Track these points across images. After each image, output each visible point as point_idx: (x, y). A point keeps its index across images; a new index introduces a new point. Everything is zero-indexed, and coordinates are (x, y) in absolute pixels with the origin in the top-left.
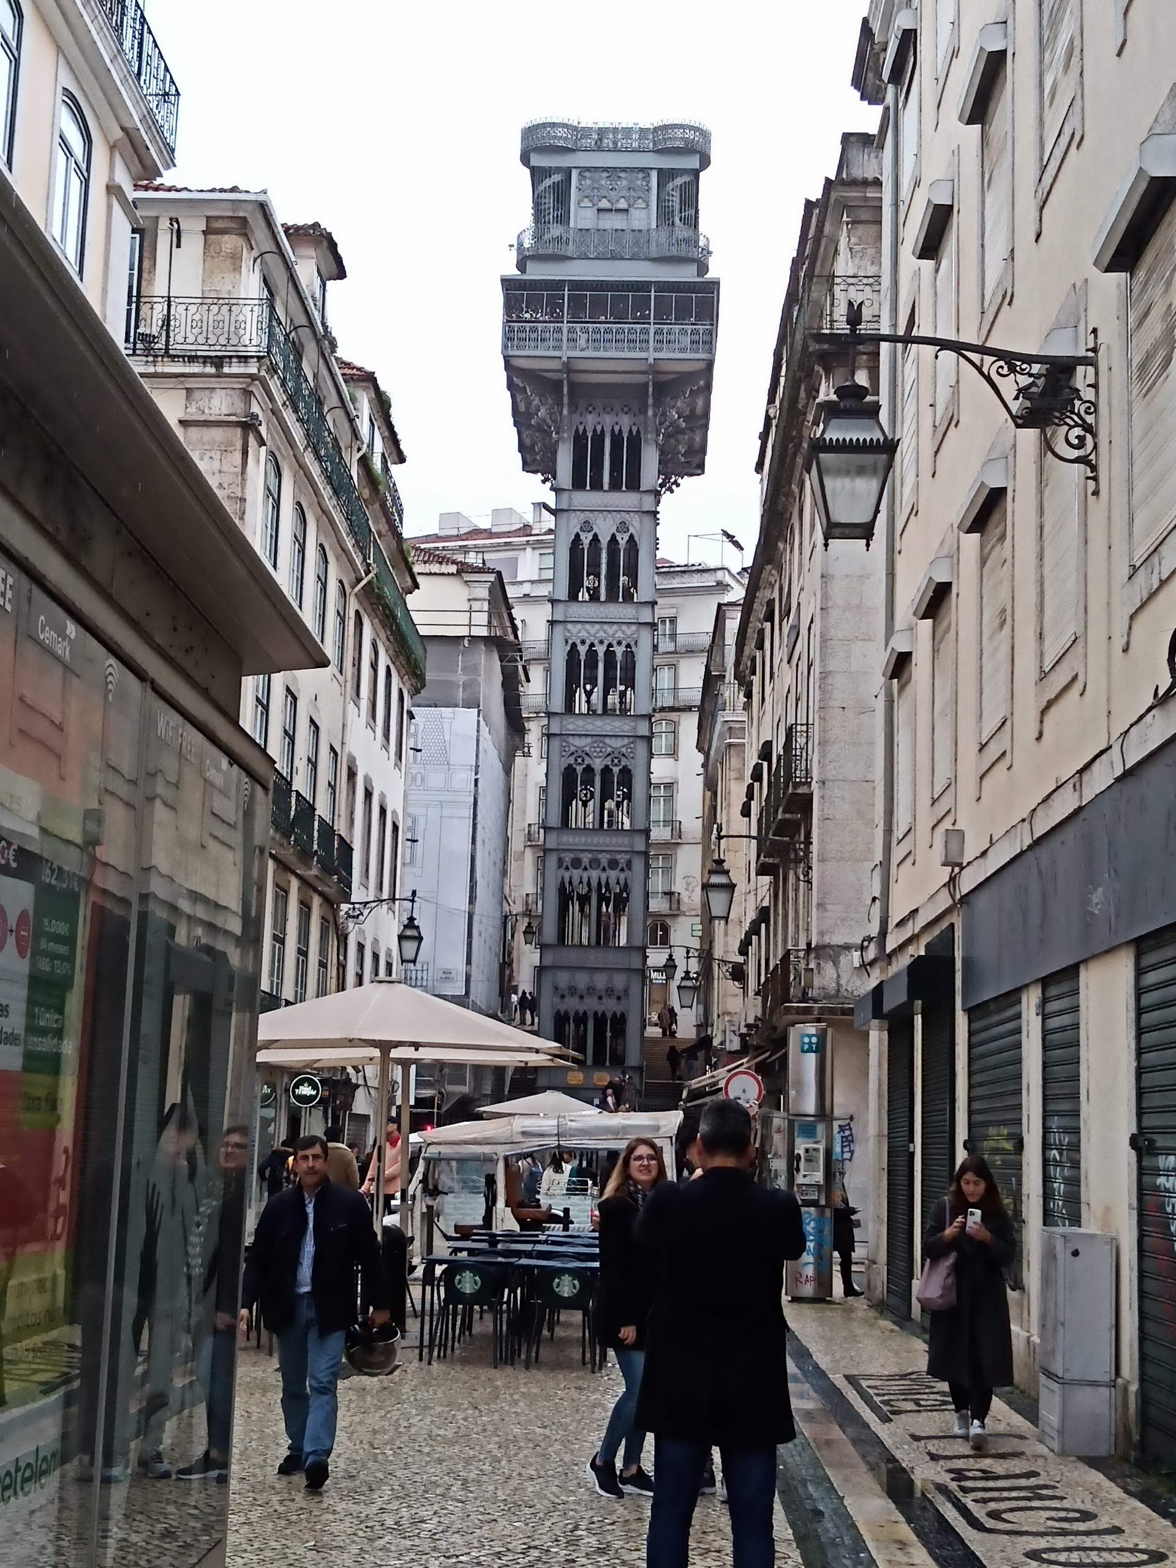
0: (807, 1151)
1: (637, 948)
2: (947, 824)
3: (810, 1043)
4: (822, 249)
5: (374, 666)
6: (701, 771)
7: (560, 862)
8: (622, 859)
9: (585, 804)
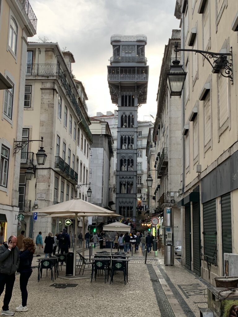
0: (168, 234)
1: (135, 194)
2: (197, 164)
3: (169, 211)
4: (169, 53)
5: (82, 139)
6: (147, 160)
7: (120, 177)
8: (132, 177)
9: (125, 166)
